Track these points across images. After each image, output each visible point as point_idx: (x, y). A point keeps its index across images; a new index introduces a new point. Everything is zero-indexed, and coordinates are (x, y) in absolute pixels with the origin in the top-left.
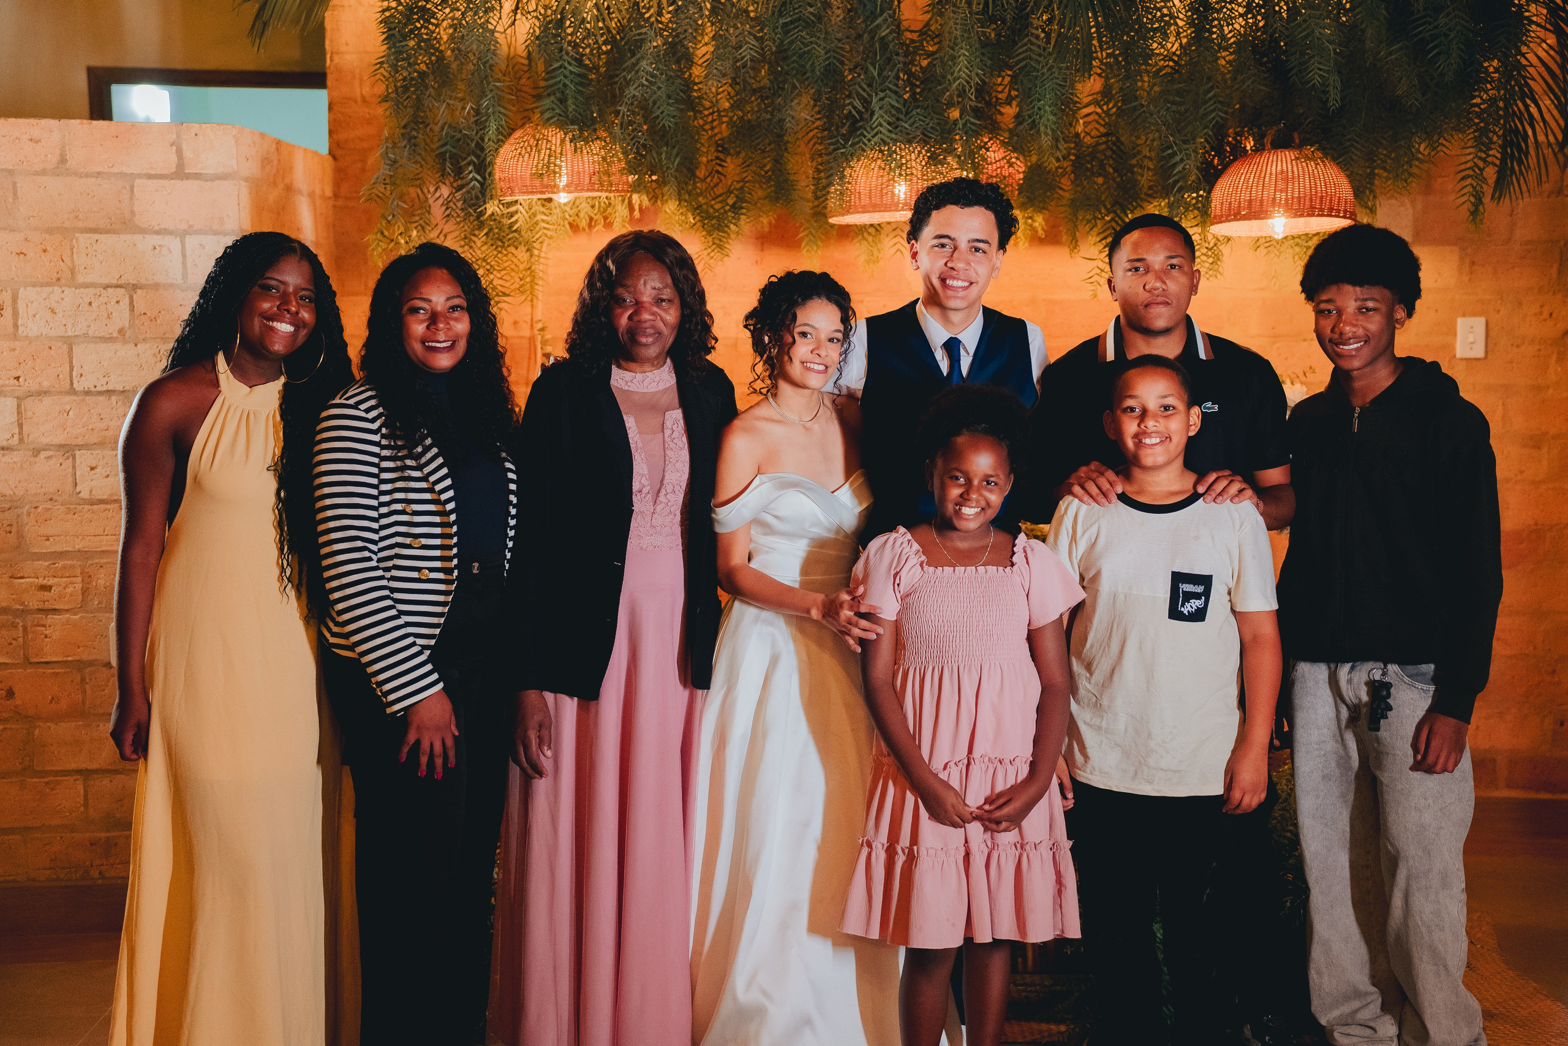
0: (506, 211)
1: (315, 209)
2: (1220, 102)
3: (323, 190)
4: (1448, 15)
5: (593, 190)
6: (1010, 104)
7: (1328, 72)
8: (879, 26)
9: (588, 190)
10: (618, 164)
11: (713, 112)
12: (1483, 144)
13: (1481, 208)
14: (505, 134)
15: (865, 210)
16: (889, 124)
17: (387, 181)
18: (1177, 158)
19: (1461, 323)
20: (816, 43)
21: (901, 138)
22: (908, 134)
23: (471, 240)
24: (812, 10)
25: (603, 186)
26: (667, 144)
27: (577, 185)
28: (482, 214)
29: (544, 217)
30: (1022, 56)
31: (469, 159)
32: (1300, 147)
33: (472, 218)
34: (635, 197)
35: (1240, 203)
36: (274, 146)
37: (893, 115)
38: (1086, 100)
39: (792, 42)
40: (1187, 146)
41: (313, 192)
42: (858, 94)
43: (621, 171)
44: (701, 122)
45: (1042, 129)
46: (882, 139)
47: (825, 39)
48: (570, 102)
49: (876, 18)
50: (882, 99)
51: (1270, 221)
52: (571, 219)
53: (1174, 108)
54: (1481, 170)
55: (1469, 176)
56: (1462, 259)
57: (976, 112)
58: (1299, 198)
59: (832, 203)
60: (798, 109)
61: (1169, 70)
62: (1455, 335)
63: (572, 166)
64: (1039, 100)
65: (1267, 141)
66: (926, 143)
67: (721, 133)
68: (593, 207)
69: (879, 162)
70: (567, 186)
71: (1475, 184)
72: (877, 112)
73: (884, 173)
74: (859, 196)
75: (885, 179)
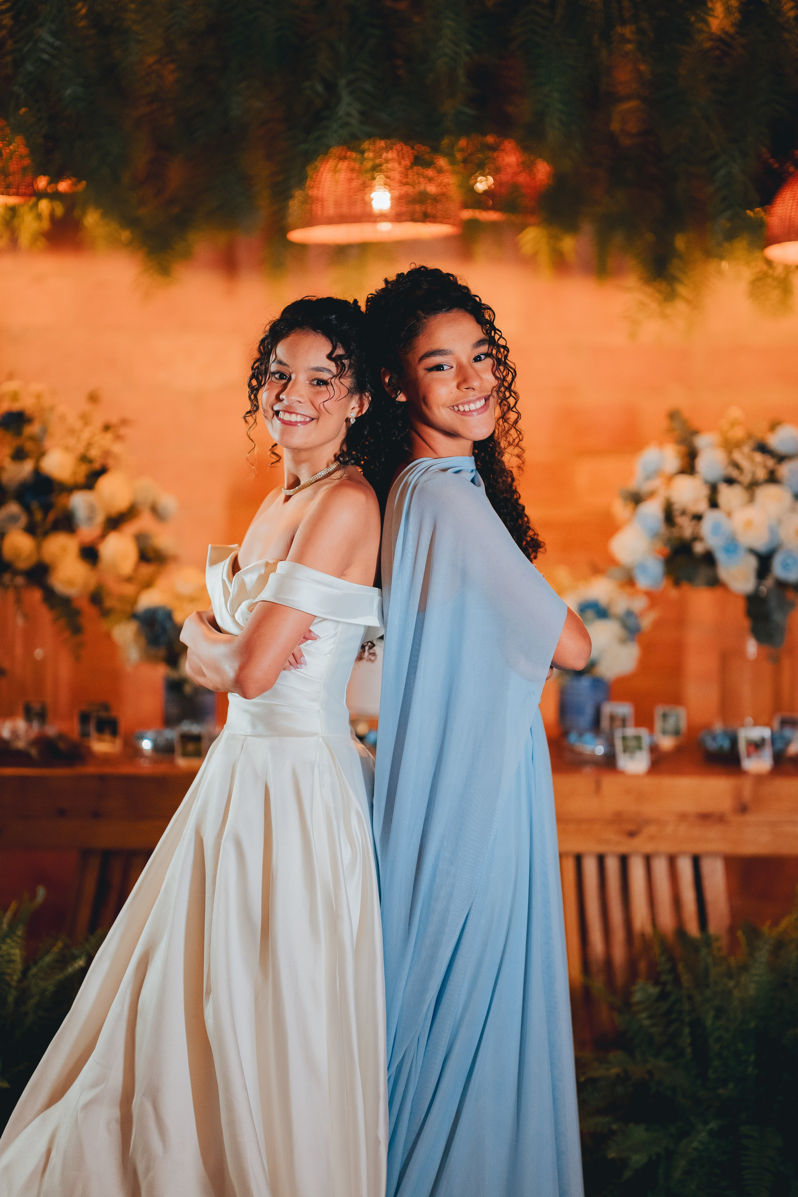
10: (22, 161)
11: (154, 100)
15: (331, 221)
16: (361, 112)
18: (720, 161)
21: (376, 132)
22: (385, 127)
30: (522, 30)
34: (44, 205)
37: (367, 103)
38: (625, 92)
42: (322, 76)
46: (351, 133)
50: (350, 83)
59: (293, 213)
61: (717, 53)
66: (409, 138)
69: (347, 161)
72: (346, 98)
73: (354, 176)
74: (322, 205)
75: (355, 184)
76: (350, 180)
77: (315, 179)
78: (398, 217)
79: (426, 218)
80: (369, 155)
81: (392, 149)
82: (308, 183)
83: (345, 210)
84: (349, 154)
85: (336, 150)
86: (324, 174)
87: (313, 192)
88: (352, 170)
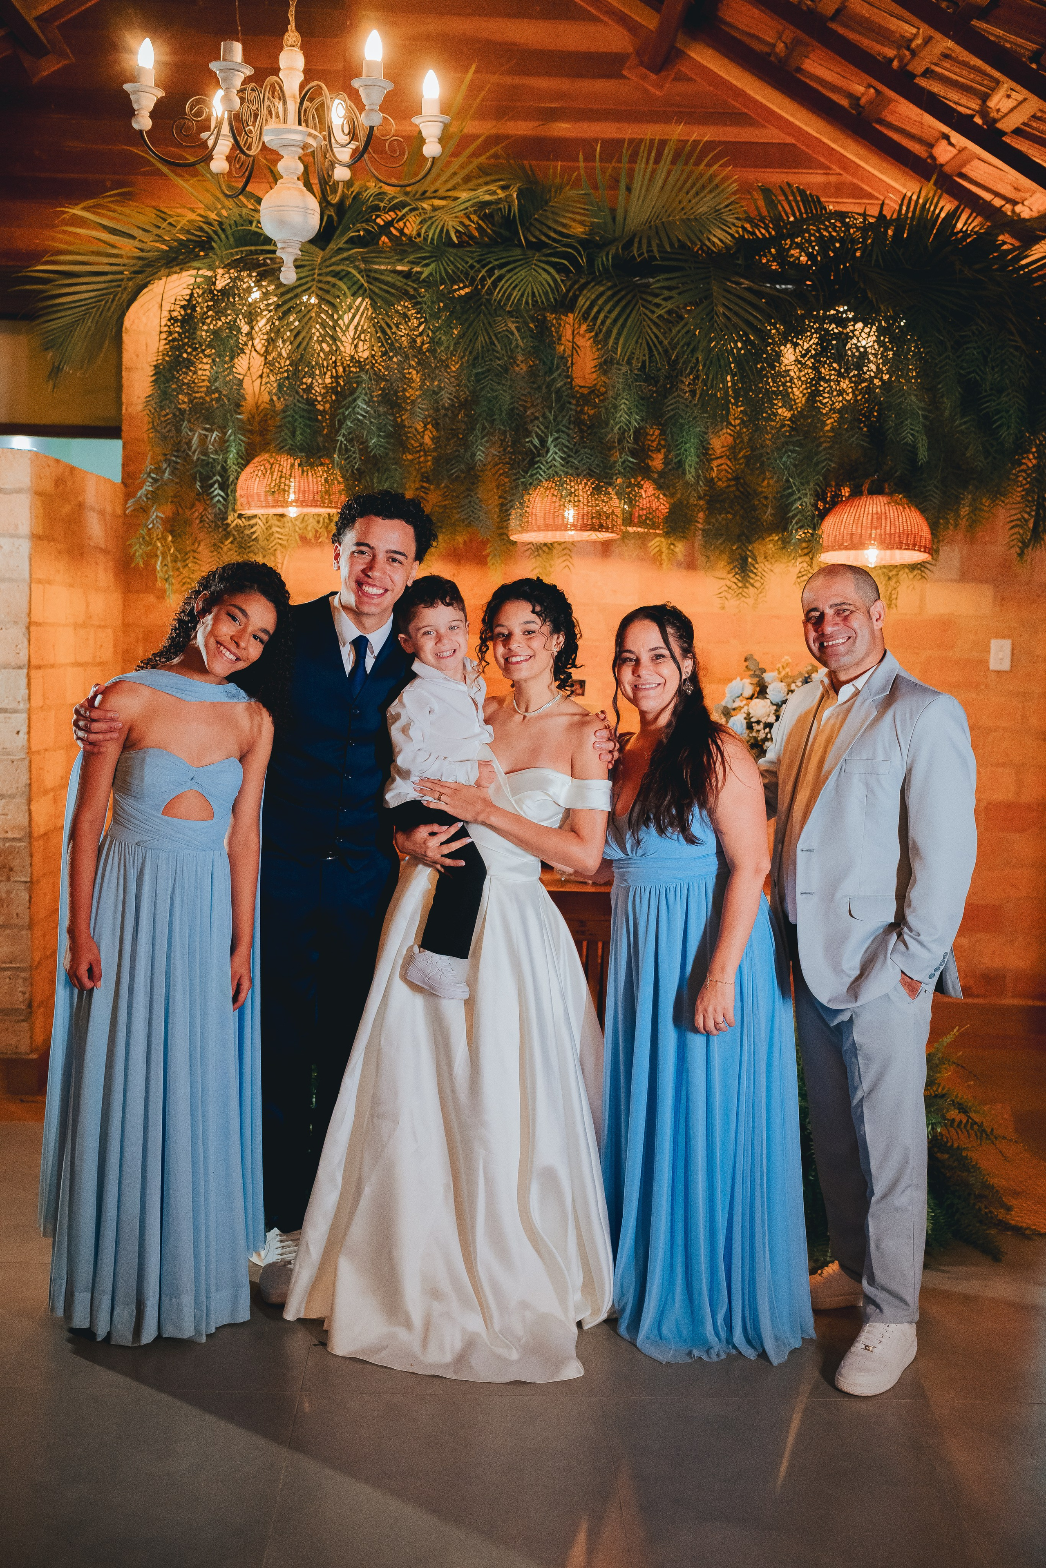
0: (247, 523)
1: (106, 525)
2: (829, 453)
3: (114, 509)
4: (1008, 394)
5: (316, 506)
6: (659, 451)
7: (918, 432)
8: (554, 380)
9: (312, 506)
10: (339, 486)
11: (420, 450)
12: (1029, 501)
13: (1026, 551)
14: (246, 460)
15: (539, 529)
16: (561, 458)
17: (149, 496)
18: (796, 497)
19: (994, 644)
20: (504, 391)
21: (571, 472)
22: (577, 469)
23: (219, 547)
24: (498, 362)
25: (324, 503)
26: (378, 470)
27: (302, 502)
28: (228, 525)
29: (278, 530)
30: (672, 407)
31: (215, 479)
32: (891, 494)
33: (220, 530)
35: (843, 536)
36: (68, 470)
37: (564, 452)
38: (719, 452)
39: (482, 389)
40: (802, 487)
41: (105, 510)
42: (537, 434)
43: (340, 492)
44: (410, 457)
45: (687, 467)
46: (556, 472)
47: (511, 387)
48: (298, 433)
49: (553, 374)
50: (556, 439)
51: (866, 552)
52: (300, 532)
53: (794, 455)
54: (1026, 521)
55: (1016, 526)
56: (996, 594)
57: (633, 454)
58: (890, 534)
59: (513, 522)
60: (487, 445)
62: (989, 651)
63: (299, 486)
64: (686, 443)
65: (865, 487)
66: (592, 476)
67: (426, 467)
68: (318, 522)
69: (552, 490)
70: (296, 501)
71: (1021, 532)
72: (552, 449)
73: (557, 500)
74: (535, 518)
75: (555, 505)
76: (554, 502)
77: (529, 501)
78: (584, 528)
79: (601, 528)
80: (567, 486)
81: (580, 483)
82: (525, 503)
83: (549, 522)
84: (553, 485)
85: (543, 484)
86: (536, 498)
87: (528, 509)
88: (555, 496)
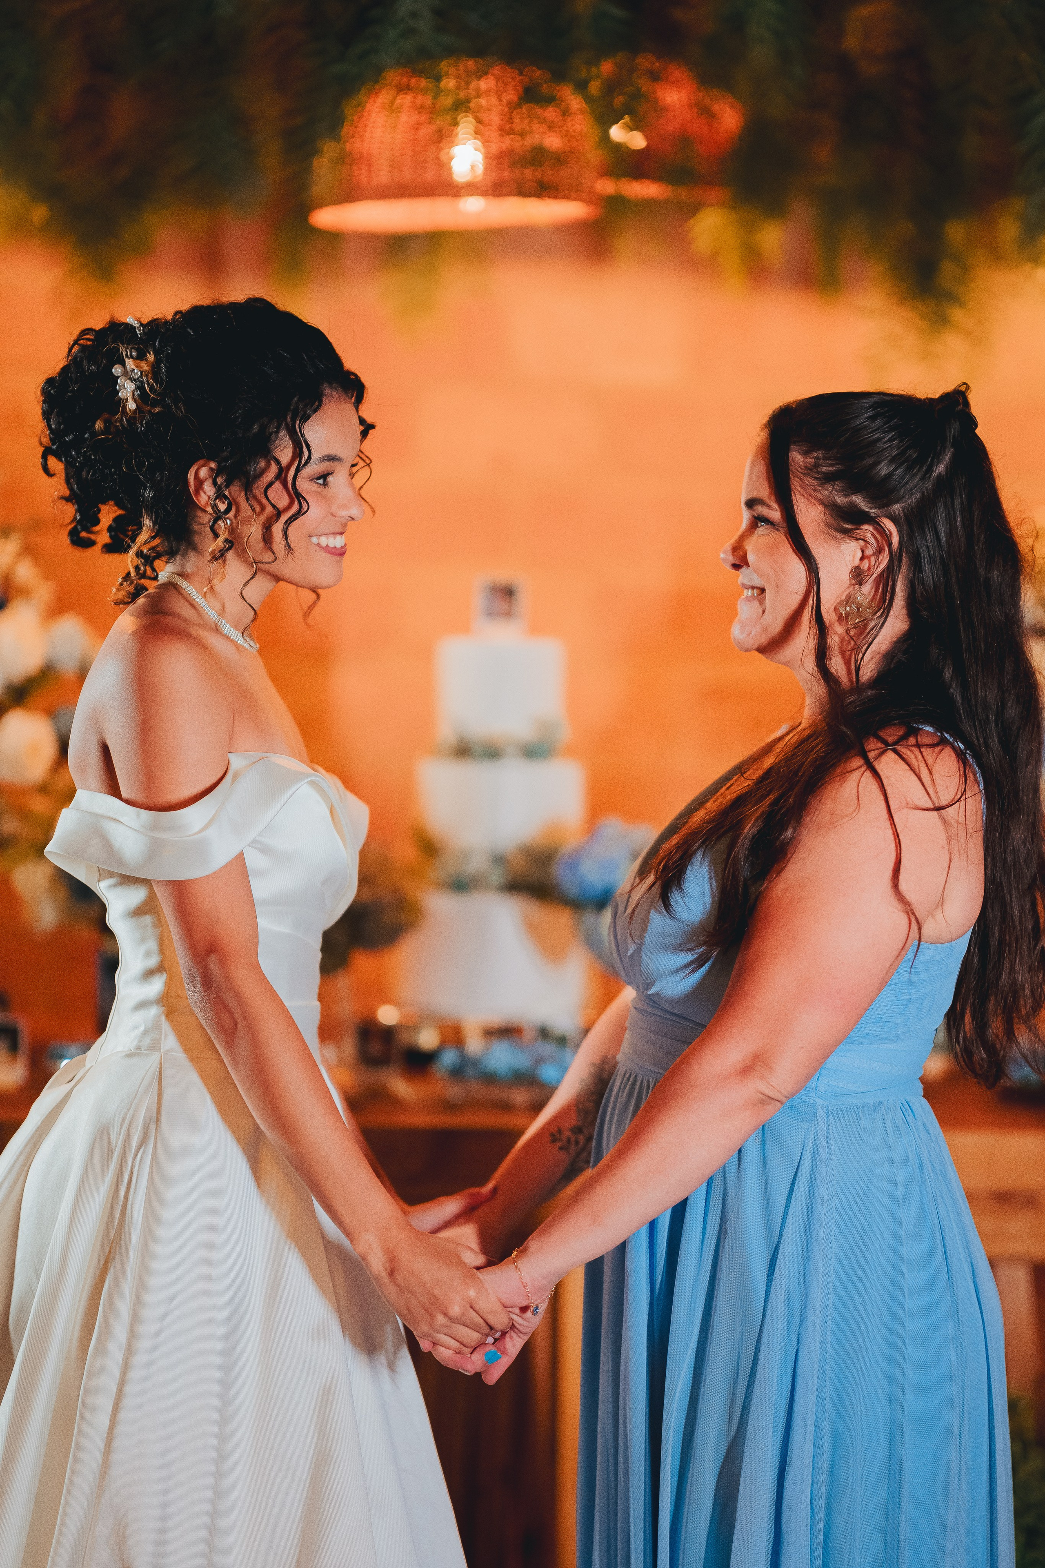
66: (515, 57)
69: (411, 94)
73: (423, 118)
74: (370, 165)
75: (426, 131)
76: (416, 127)
77: (358, 122)
78: (495, 189)
79: (542, 190)
80: (449, 83)
81: (486, 74)
82: (346, 129)
83: (408, 175)
84: (413, 82)
85: (393, 76)
86: (374, 115)
87: (356, 145)
88: (420, 109)
